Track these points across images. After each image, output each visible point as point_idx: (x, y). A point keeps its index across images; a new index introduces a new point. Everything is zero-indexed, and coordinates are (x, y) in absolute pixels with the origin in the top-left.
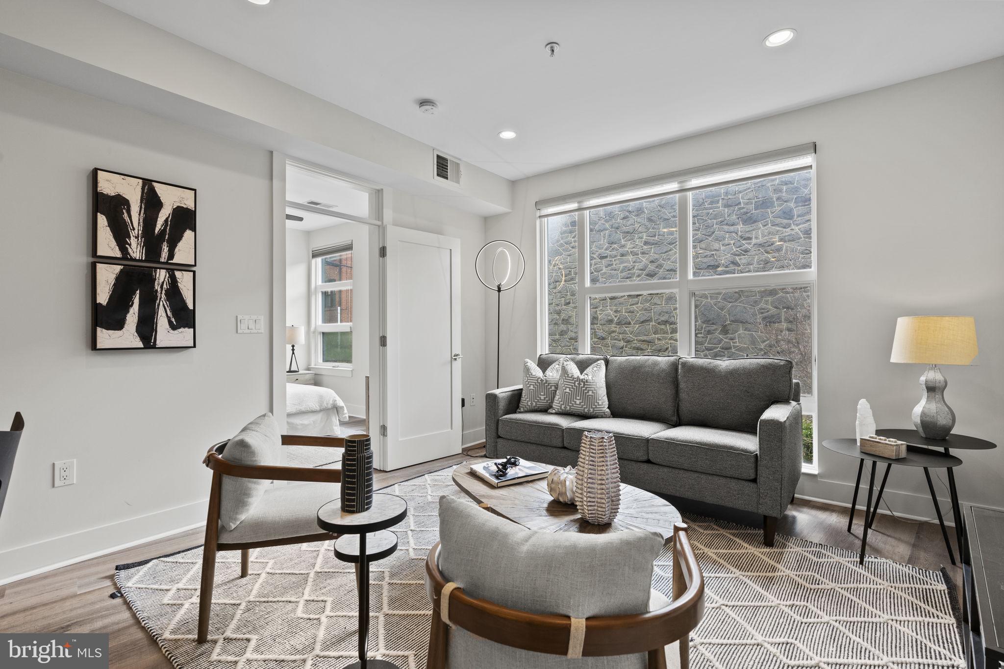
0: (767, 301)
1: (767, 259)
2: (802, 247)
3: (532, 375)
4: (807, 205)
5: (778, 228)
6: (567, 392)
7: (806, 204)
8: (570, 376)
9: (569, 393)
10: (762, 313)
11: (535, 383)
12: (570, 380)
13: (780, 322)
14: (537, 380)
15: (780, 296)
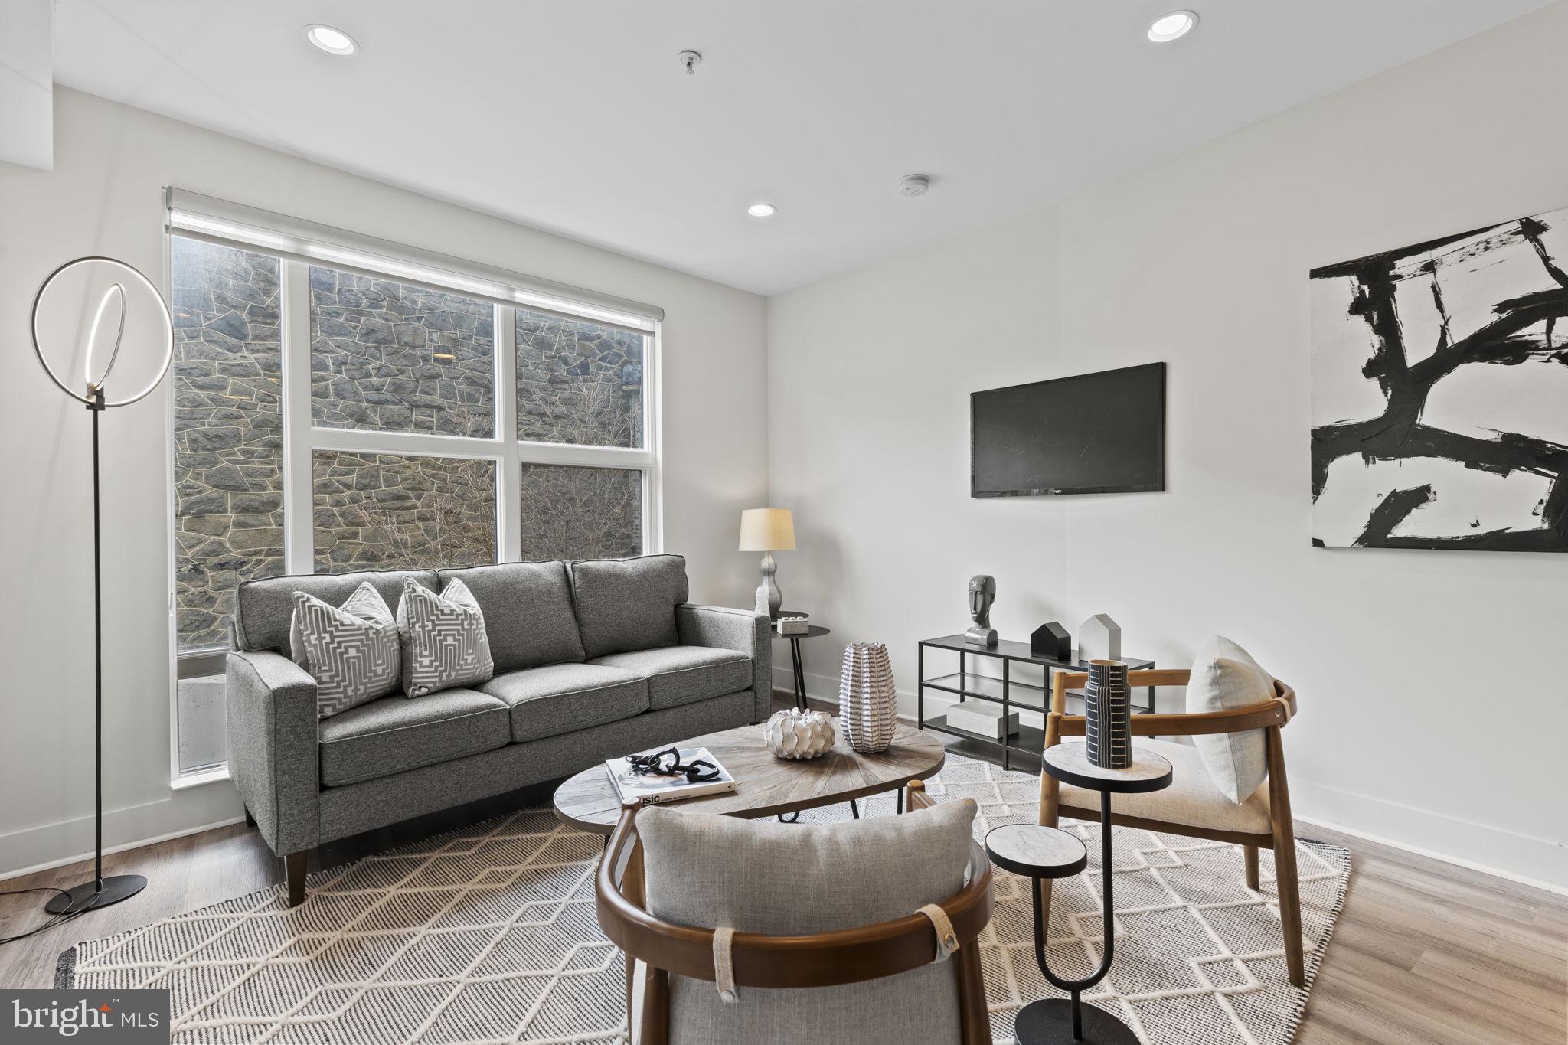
0: (200, 474)
1: (198, 398)
2: (262, 389)
3: (342, 624)
4: (269, 324)
5: (218, 349)
6: (449, 645)
7: (269, 321)
8: (447, 611)
9: (454, 646)
10: (188, 495)
11: (362, 641)
12: (450, 620)
13: (225, 511)
14: (366, 634)
15: (223, 467)
